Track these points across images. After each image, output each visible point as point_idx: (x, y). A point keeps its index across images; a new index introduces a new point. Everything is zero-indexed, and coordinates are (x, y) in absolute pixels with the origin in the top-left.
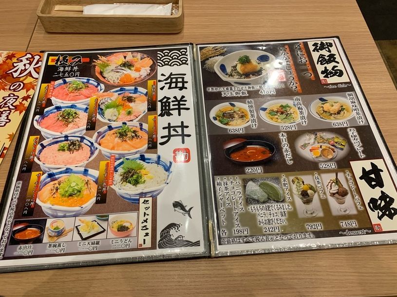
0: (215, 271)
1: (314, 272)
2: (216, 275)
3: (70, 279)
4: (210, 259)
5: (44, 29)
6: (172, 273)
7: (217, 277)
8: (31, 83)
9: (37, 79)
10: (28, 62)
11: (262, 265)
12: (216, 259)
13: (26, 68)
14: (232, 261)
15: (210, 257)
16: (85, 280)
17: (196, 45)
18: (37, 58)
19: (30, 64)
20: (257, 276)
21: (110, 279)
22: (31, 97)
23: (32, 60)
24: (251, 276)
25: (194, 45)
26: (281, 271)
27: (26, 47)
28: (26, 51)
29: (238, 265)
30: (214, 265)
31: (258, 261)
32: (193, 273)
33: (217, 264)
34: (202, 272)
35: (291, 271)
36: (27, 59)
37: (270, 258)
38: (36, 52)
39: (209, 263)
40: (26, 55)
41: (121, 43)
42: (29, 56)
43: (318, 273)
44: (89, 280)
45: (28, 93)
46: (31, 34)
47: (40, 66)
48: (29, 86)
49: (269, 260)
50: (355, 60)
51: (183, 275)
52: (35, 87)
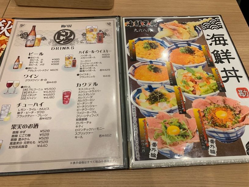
0: (131, 179)
1: (204, 181)
2: (133, 182)
3: (25, 184)
4: (128, 171)
5: (15, 3)
6: (100, 180)
7: (133, 184)
8: (4, 40)
9: (9, 37)
10: (3, 25)
11: (166, 175)
12: (132, 170)
13: (2, 30)
14: (144, 172)
15: (128, 169)
16: (36, 184)
17: (122, 17)
18: (9, 22)
19: (4, 27)
20: (162, 183)
21: (54, 184)
22: (4, 49)
23: (6, 24)
24: (158, 183)
25: (121, 18)
26: (180, 180)
27: (2, 15)
28: (2, 18)
29: (149, 175)
30: (132, 175)
31: (163, 173)
32: (116, 180)
33: (134, 174)
34: (122, 180)
35: (187, 180)
36: (3, 23)
37: (172, 171)
38: (10, 19)
39: (128, 173)
40: (2, 20)
41: (70, 14)
42: (4, 21)
43: (206, 183)
44: (38, 184)
45: (1, 47)
46: (6, 7)
47: (11, 28)
48: (3, 42)
49: (171, 172)
50: (232, 32)
51: (108, 182)
52: (7, 43)
